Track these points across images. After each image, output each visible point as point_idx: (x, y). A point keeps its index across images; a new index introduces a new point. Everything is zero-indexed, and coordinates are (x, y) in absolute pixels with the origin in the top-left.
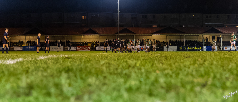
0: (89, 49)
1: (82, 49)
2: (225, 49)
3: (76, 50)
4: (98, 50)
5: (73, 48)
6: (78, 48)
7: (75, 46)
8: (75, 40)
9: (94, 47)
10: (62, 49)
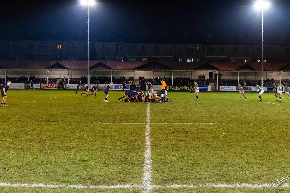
0: (55, 87)
1: (48, 87)
2: (222, 89)
3: (39, 88)
4: (66, 88)
5: (35, 86)
6: (43, 85)
7: (39, 83)
8: (42, 76)
9: (62, 84)
10: (23, 87)
